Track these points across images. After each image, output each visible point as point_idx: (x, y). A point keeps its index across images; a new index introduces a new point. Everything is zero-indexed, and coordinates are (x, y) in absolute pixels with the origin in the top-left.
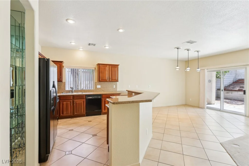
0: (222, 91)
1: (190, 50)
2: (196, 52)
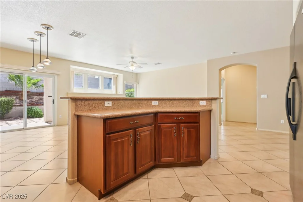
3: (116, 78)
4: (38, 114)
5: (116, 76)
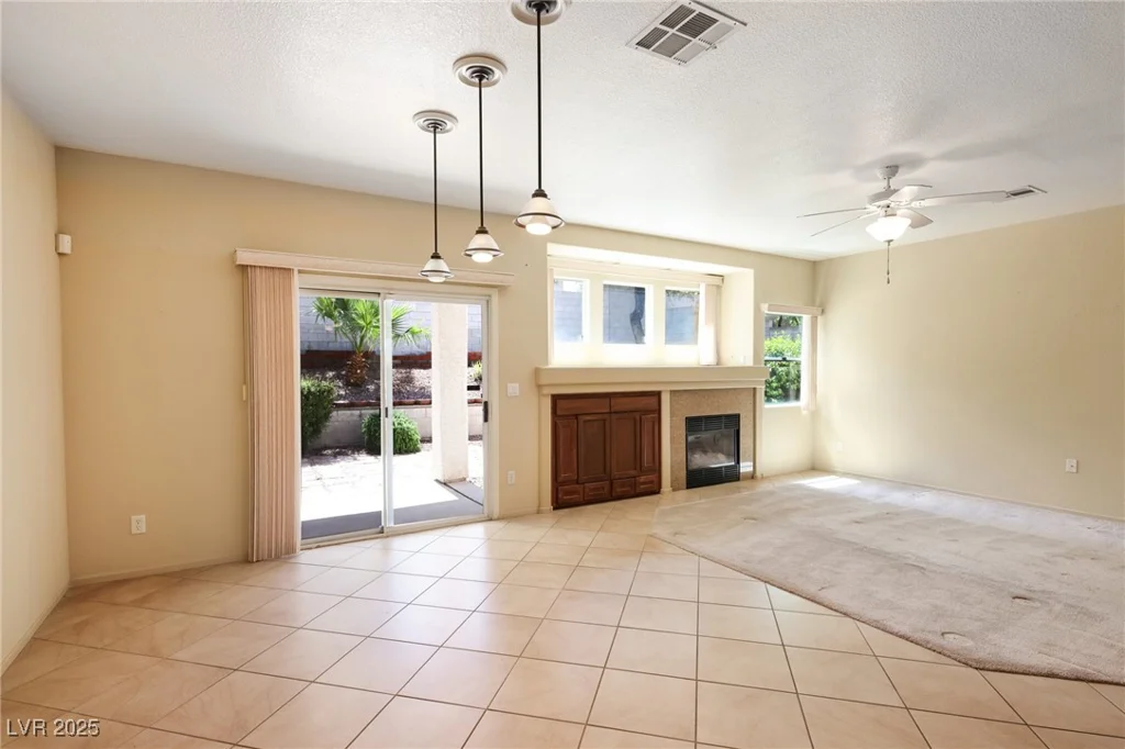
0: (387, 415)
3: (719, 287)
4: (404, 440)
5: (717, 281)
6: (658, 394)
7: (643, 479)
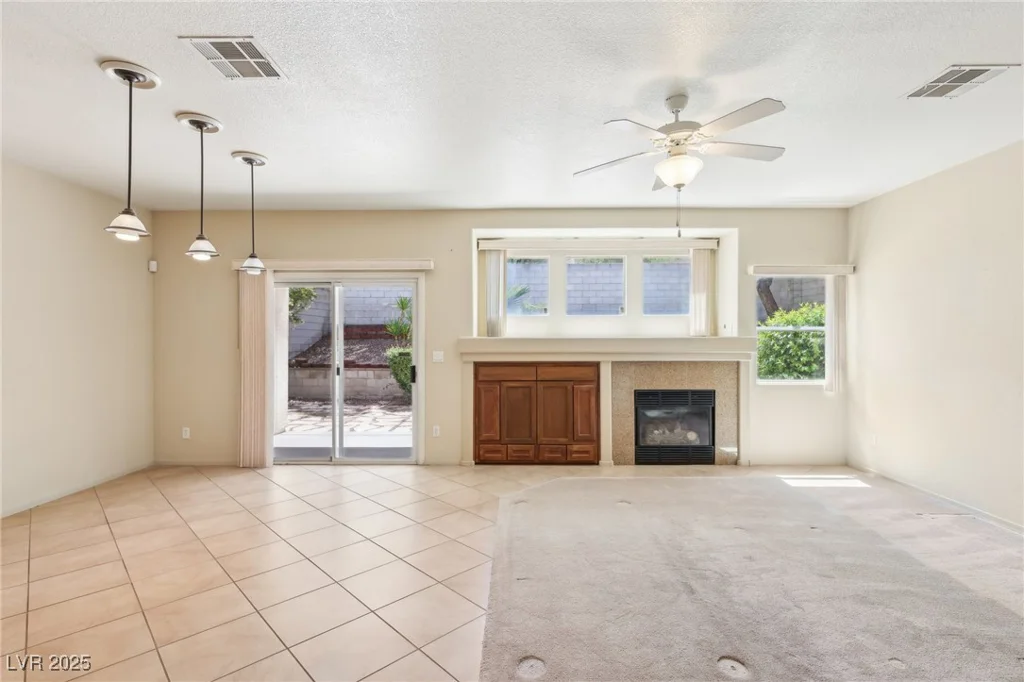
0: (338, 373)
1: (216, 130)
2: (239, 159)
3: (713, 252)
5: (712, 245)
6: (596, 365)
7: (576, 447)
